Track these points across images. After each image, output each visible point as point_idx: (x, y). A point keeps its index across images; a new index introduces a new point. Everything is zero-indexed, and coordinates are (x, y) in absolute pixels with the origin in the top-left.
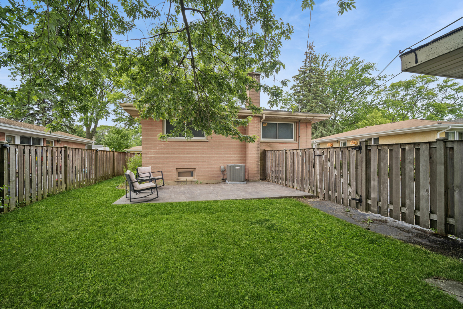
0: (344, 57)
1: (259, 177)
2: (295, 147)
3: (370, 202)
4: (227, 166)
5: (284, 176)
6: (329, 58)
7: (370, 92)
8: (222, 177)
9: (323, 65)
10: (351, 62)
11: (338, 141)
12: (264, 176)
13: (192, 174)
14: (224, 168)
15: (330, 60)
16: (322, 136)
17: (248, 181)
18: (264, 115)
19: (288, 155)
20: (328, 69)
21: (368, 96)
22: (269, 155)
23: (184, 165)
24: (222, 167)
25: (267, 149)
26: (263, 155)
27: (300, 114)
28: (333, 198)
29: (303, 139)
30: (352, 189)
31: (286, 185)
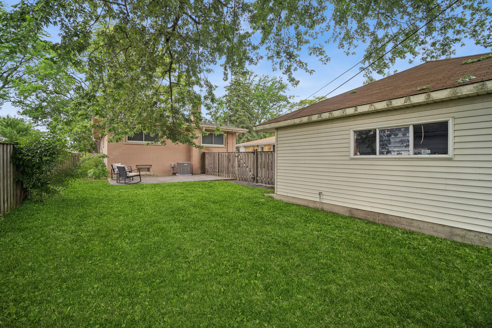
0: (266, 75)
1: (200, 172)
2: (225, 150)
3: (258, 178)
4: (178, 163)
5: (217, 171)
6: (254, 75)
7: (285, 106)
8: (172, 172)
9: (249, 79)
10: (272, 80)
11: (258, 146)
12: (203, 171)
13: (148, 170)
14: (174, 165)
15: (255, 76)
16: (248, 140)
17: (192, 174)
18: (204, 128)
19: (220, 156)
20: (254, 83)
21: (284, 109)
22: (207, 155)
23: (143, 162)
24: (173, 164)
25: (206, 152)
26: (203, 156)
27: (228, 128)
28: (243, 179)
29: (230, 145)
30: (251, 173)
31: (219, 175)
